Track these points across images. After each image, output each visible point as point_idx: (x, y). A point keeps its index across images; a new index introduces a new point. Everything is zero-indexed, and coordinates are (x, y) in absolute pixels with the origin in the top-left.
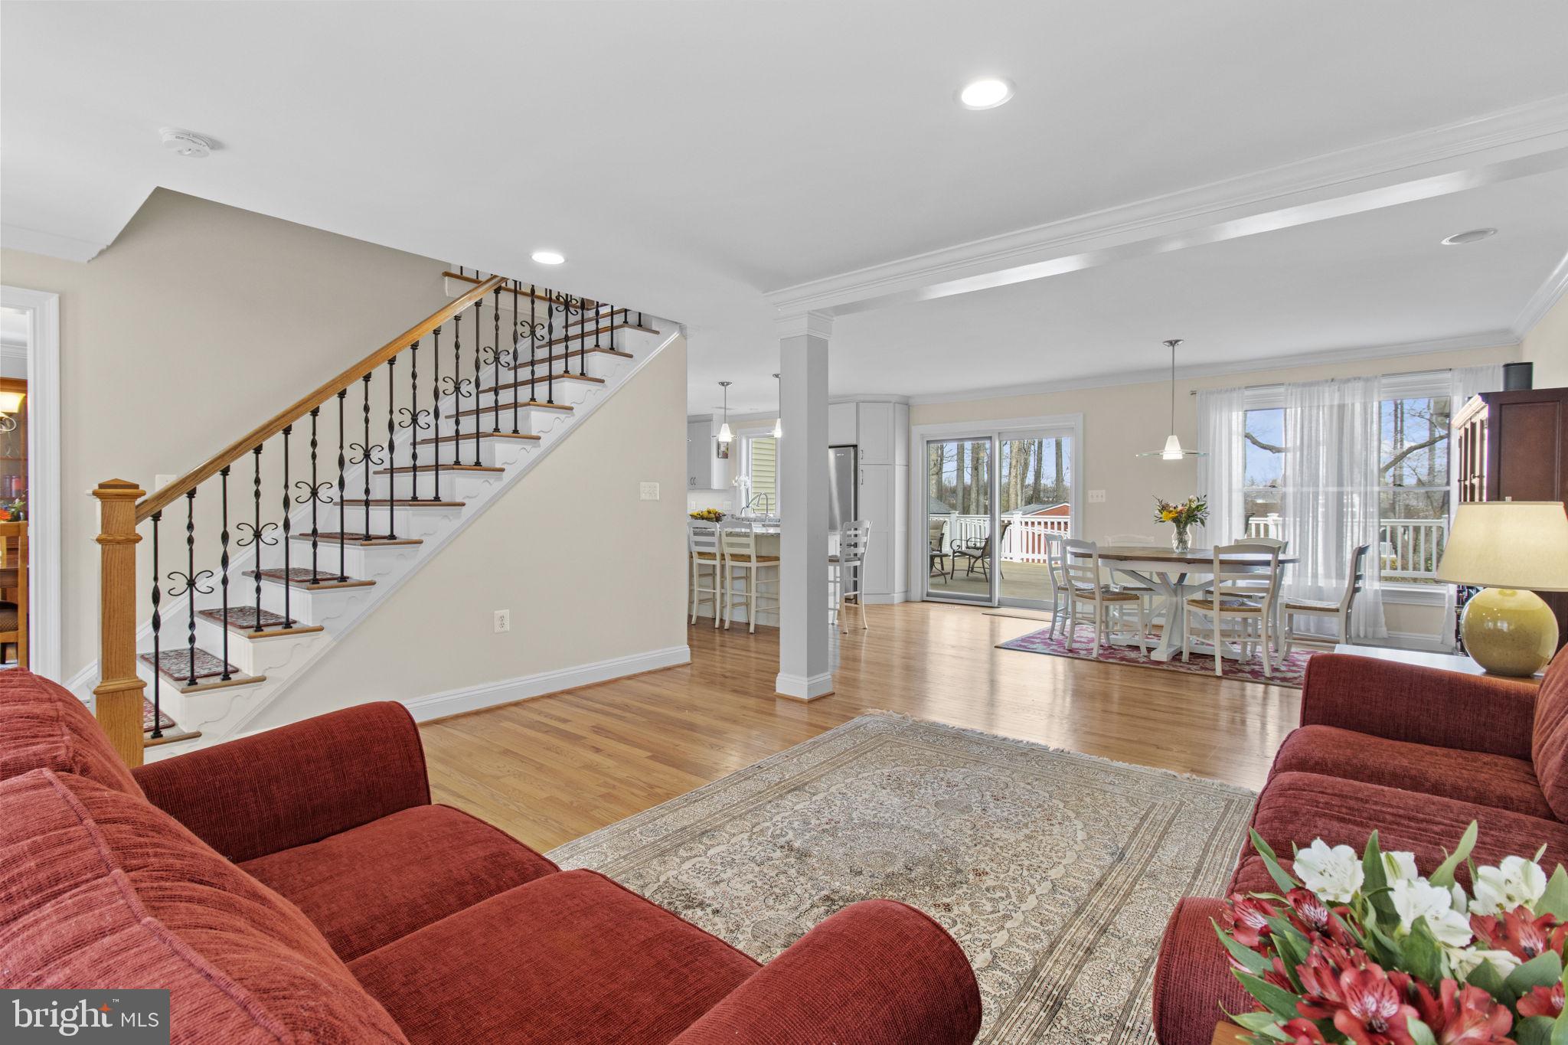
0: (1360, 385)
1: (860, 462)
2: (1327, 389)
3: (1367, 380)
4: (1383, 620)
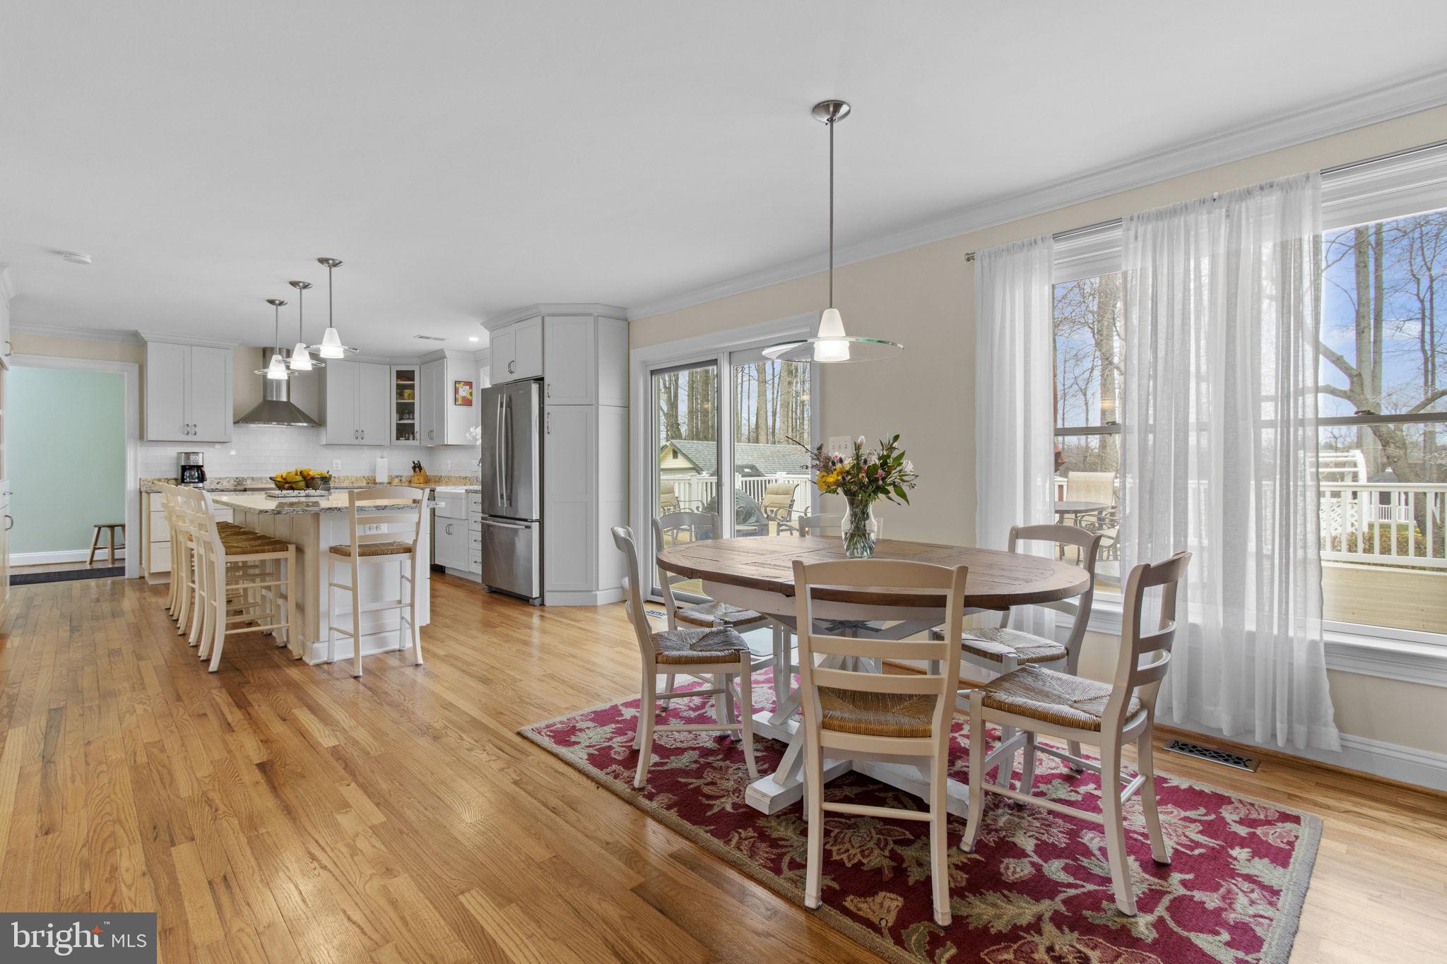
0: (1272, 200)
1: (547, 401)
2: (1204, 217)
3: (1287, 187)
4: (1331, 711)
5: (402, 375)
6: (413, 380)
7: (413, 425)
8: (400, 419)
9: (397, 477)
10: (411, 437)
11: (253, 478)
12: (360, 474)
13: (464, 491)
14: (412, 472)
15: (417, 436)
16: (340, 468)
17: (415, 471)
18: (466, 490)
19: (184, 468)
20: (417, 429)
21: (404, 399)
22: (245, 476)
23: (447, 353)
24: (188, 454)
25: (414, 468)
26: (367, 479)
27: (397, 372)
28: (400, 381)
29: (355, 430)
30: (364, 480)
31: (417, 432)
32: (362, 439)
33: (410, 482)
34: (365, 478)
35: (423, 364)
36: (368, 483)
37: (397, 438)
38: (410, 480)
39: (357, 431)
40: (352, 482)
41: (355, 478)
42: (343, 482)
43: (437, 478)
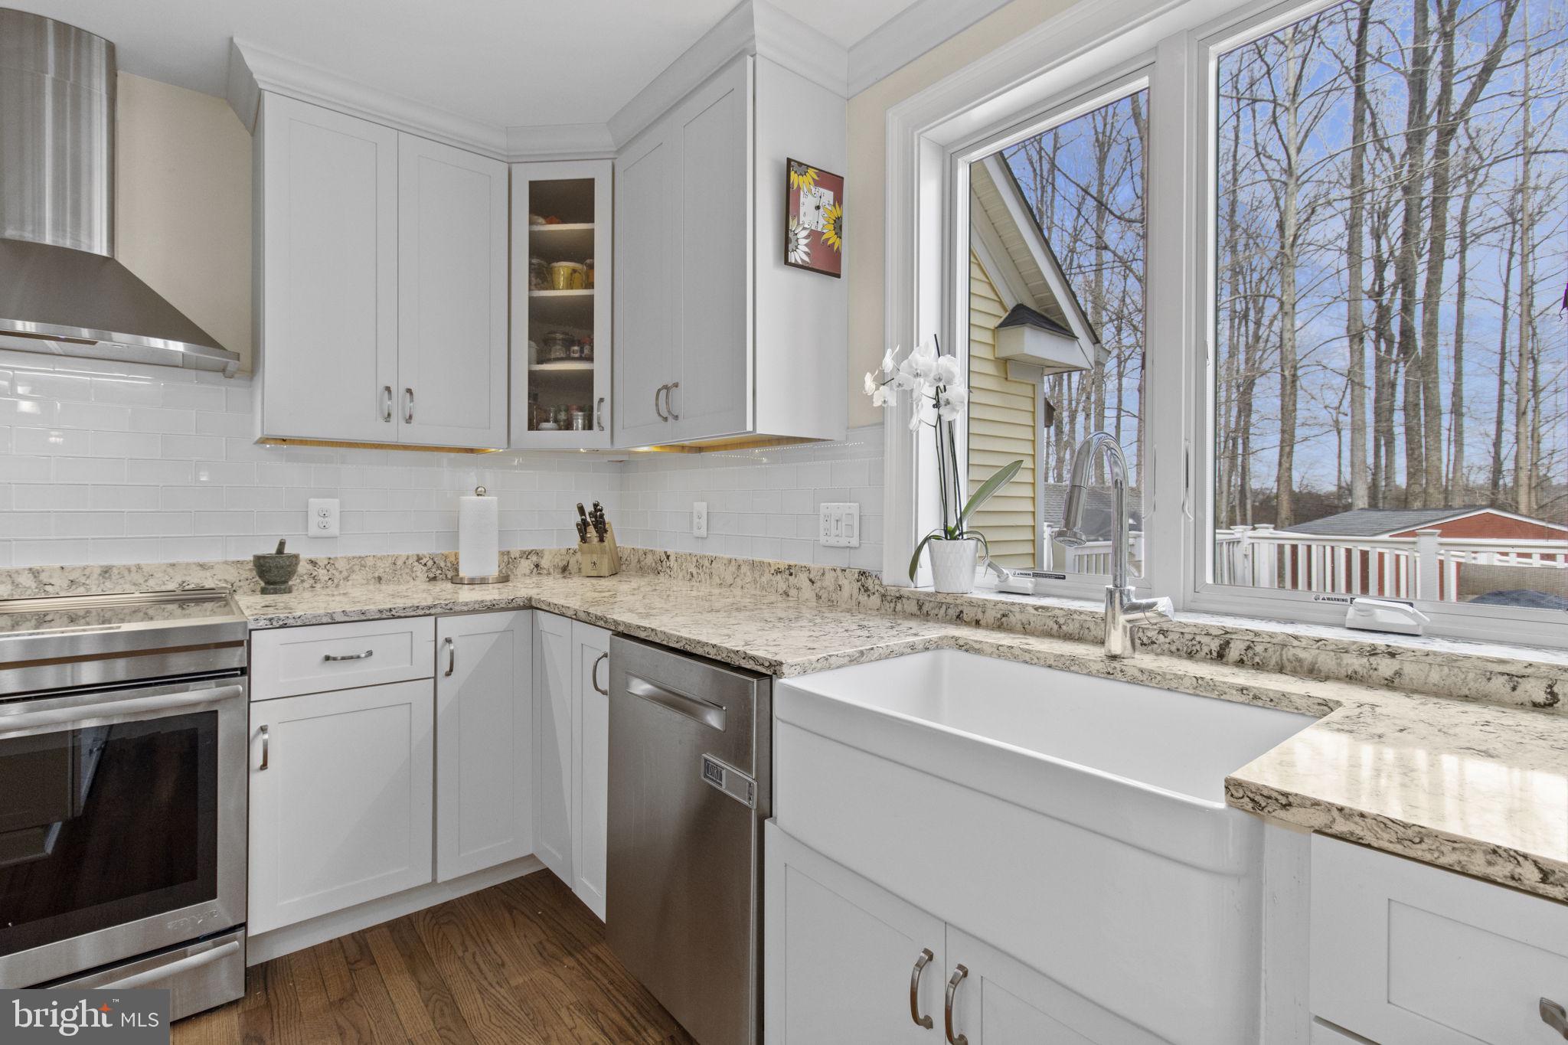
6: (590, 218)
7: (588, 378)
8: (540, 362)
9: (526, 555)
10: (579, 421)
12: (409, 549)
14: (571, 542)
15: (601, 413)
16: (334, 529)
17: (584, 539)
20: (601, 388)
21: (553, 287)
25: (583, 527)
26: (430, 563)
27: (534, 186)
28: (541, 220)
29: (381, 388)
30: (418, 567)
31: (601, 400)
32: (409, 419)
33: (565, 569)
34: (424, 561)
35: (619, 151)
36: (434, 579)
37: (532, 426)
38: (565, 563)
39: (388, 389)
40: (380, 578)
41: (389, 562)
42: (346, 579)
43: (650, 557)
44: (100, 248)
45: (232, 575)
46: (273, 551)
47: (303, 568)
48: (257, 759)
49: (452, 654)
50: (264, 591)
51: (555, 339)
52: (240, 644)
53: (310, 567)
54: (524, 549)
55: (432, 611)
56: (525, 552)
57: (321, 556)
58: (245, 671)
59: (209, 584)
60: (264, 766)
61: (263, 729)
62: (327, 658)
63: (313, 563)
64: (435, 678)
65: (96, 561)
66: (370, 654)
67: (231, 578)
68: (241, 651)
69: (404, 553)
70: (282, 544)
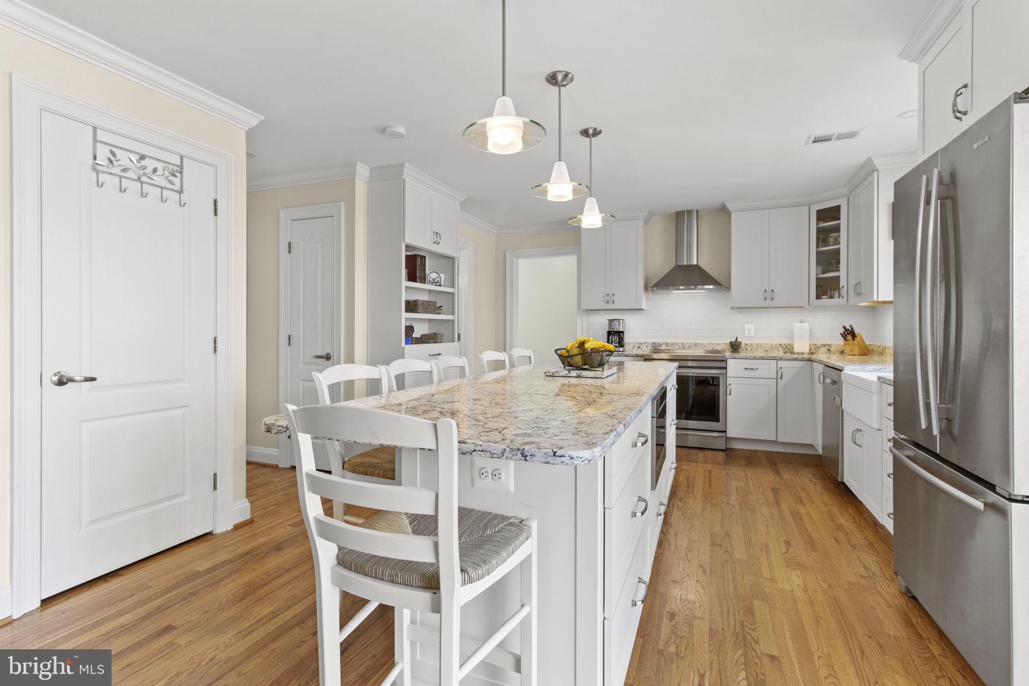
5: (830, 214)
6: (839, 217)
7: (838, 278)
8: (822, 273)
9: (824, 346)
10: (837, 295)
11: (667, 344)
12: (777, 342)
13: (876, 380)
14: (841, 341)
15: (844, 292)
16: (753, 334)
17: (845, 340)
18: (879, 378)
19: (609, 333)
20: (843, 282)
21: (829, 246)
22: (661, 341)
23: (877, 163)
24: (611, 321)
25: (844, 336)
26: (784, 347)
27: (818, 212)
28: (821, 223)
29: (763, 290)
30: (780, 348)
31: (843, 287)
32: (772, 299)
33: (842, 352)
34: (782, 346)
35: (851, 192)
36: (786, 352)
37: (818, 297)
38: (842, 350)
39: (766, 290)
40: (767, 351)
41: (770, 346)
42: (756, 350)
43: (881, 348)
44: (695, 263)
45: (724, 347)
46: (734, 341)
47: (743, 346)
48: (728, 393)
49: (782, 372)
50: (732, 352)
51: (832, 263)
52: (724, 361)
53: (745, 346)
54: (823, 343)
55: (776, 358)
56: (823, 345)
57: (748, 342)
58: (726, 368)
59: (719, 349)
60: (730, 394)
61: (730, 384)
62: (746, 368)
63: (746, 345)
64: (777, 379)
65: (694, 342)
66: (757, 369)
67: (724, 348)
68: (725, 363)
69: (775, 343)
70: (737, 338)
